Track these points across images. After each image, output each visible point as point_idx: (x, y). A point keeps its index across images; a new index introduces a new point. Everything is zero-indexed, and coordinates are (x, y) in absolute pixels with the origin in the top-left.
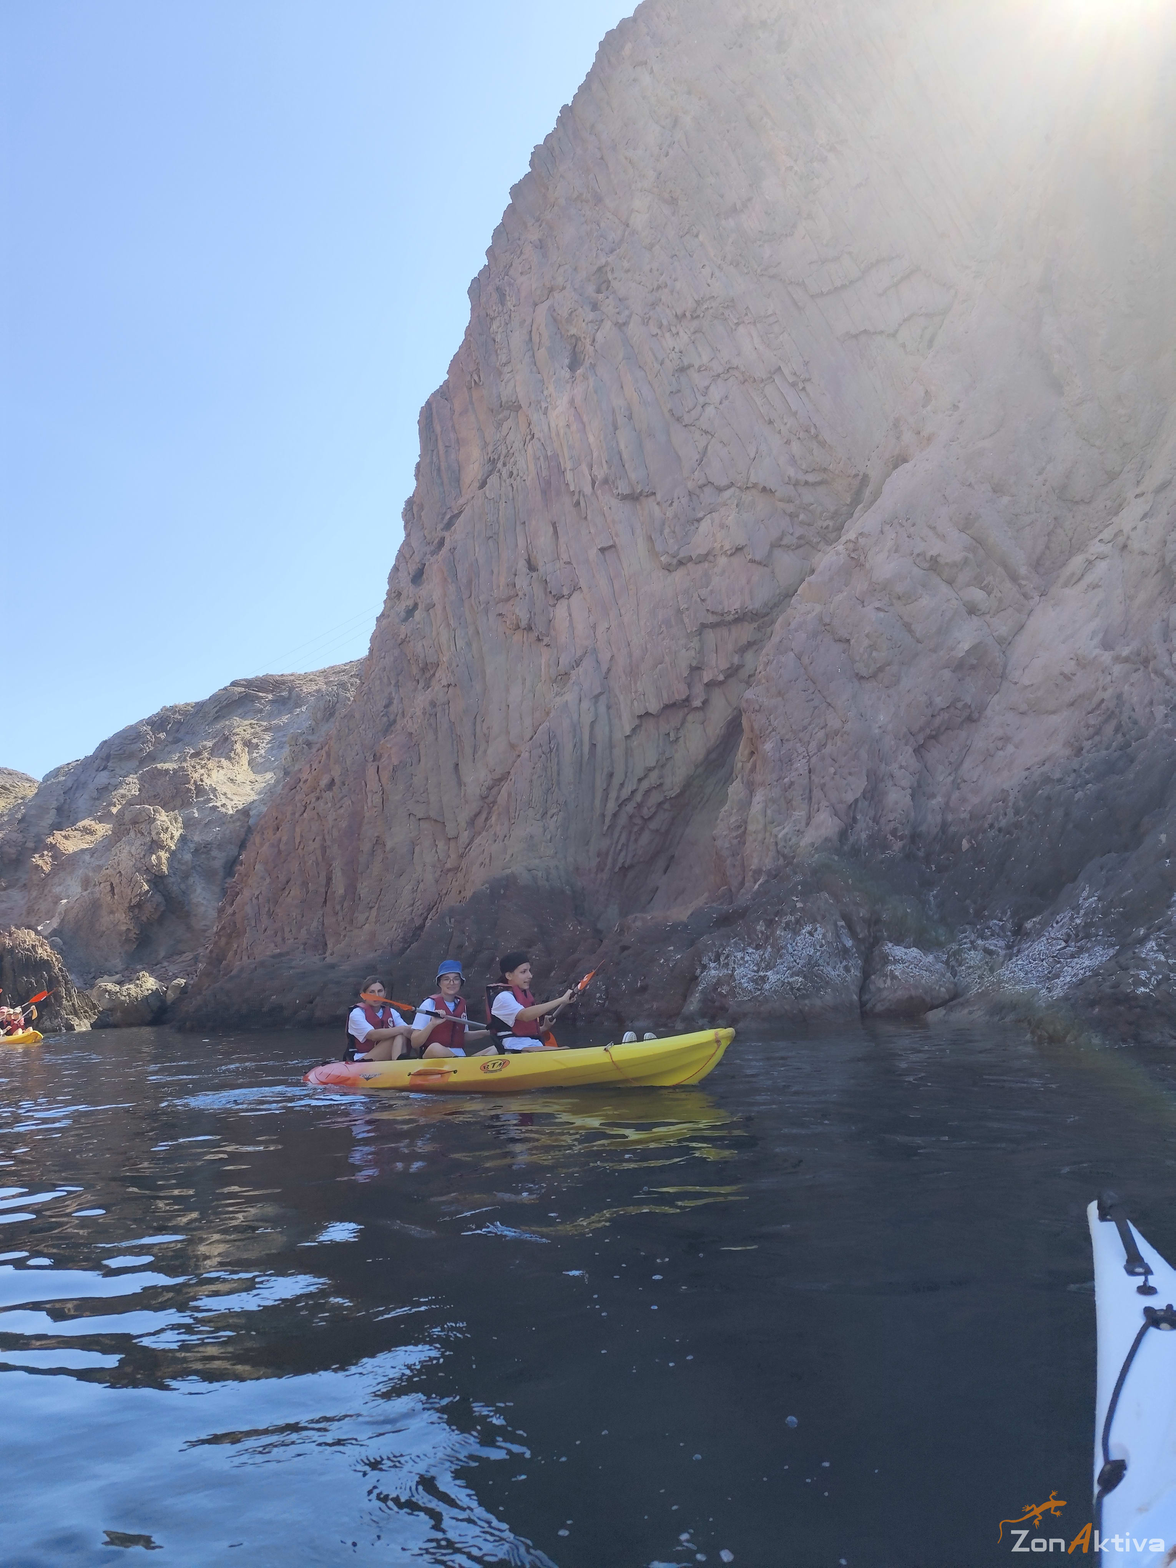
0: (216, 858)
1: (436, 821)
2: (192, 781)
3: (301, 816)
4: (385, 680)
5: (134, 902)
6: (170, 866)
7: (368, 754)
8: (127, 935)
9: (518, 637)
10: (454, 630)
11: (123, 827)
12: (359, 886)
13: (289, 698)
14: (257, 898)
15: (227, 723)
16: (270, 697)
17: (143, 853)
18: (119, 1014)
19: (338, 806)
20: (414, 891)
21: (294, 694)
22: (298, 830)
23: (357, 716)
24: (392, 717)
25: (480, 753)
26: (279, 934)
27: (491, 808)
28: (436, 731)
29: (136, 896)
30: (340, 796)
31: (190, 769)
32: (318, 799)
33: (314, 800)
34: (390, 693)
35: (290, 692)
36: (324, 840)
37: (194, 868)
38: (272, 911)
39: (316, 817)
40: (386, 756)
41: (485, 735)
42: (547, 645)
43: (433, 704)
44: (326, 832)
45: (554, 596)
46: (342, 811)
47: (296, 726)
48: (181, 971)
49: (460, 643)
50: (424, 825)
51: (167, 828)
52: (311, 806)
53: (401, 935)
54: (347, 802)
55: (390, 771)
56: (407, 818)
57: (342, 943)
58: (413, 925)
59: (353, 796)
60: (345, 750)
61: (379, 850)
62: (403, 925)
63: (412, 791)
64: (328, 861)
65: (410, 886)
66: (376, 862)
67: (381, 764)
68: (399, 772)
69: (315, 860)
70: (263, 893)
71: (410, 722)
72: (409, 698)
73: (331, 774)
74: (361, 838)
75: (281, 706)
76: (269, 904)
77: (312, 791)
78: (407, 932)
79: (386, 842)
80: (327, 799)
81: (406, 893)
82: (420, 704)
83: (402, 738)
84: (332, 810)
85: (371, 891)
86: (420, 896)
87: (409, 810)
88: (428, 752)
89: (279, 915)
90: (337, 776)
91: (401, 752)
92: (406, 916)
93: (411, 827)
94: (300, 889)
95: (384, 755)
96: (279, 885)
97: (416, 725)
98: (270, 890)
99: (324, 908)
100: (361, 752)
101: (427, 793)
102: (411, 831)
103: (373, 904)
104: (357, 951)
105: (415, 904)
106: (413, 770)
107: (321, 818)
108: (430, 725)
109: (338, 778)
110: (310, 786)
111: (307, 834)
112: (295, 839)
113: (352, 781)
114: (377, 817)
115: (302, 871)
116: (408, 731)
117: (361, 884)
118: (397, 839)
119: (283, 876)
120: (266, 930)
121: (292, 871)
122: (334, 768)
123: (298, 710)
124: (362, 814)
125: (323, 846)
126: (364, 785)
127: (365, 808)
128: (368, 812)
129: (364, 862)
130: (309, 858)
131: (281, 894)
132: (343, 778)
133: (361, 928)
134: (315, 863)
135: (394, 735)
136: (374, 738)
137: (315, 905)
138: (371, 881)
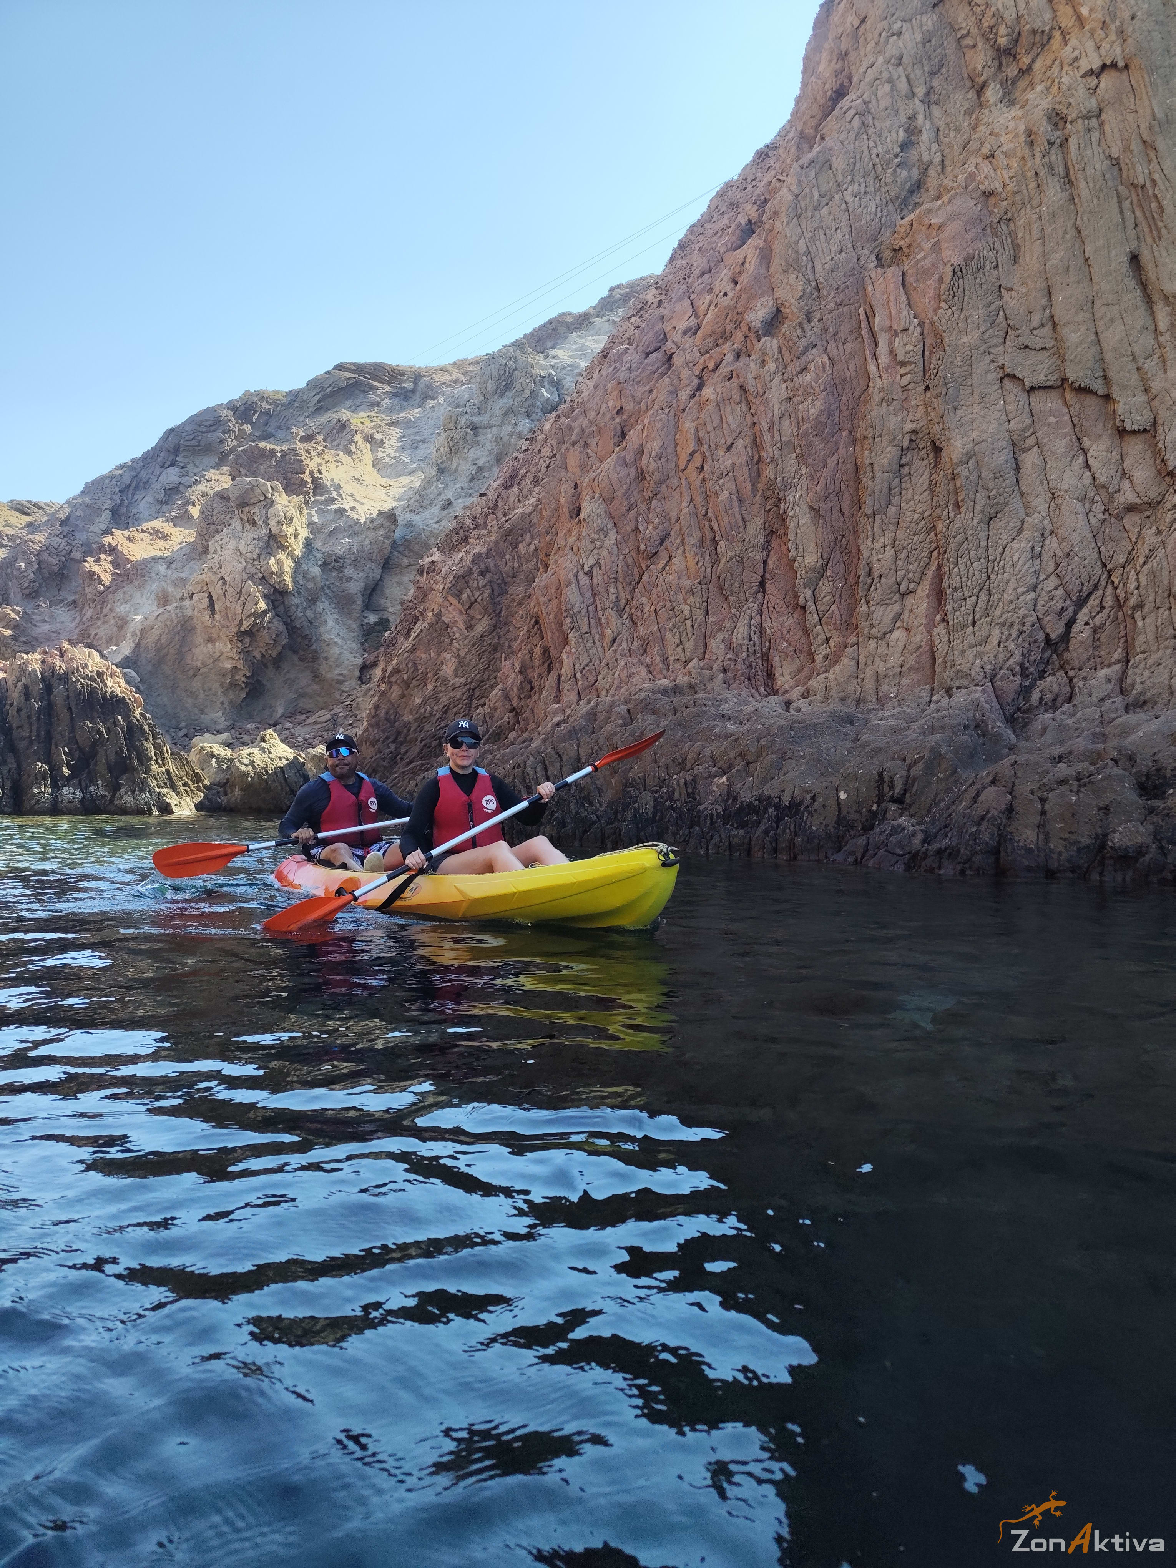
0: (351, 578)
1: (1082, 390)
2: (307, 472)
3: (693, 396)
4: (902, 85)
5: (246, 625)
6: (294, 581)
7: (866, 252)
8: (233, 676)
11: (212, 527)
12: (866, 546)
13: (413, 391)
14: (590, 574)
15: (334, 415)
16: (388, 388)
17: (257, 551)
18: (237, 792)
19: (794, 367)
20: (1037, 556)
21: (421, 385)
22: (688, 425)
23: (839, 163)
28: (1068, 181)
29: (249, 616)
30: (804, 342)
31: (304, 454)
32: (738, 356)
33: (730, 357)
35: (416, 381)
36: (756, 444)
37: (323, 588)
38: (623, 602)
39: (736, 395)
40: (927, 246)
43: (1057, 119)
44: (764, 424)
46: (808, 377)
48: (315, 737)
50: (1048, 403)
51: (292, 518)
52: (724, 370)
53: (1018, 656)
54: (817, 357)
55: (941, 280)
56: (996, 387)
57: (831, 671)
58: (1041, 636)
59: (832, 346)
60: (813, 239)
61: (918, 463)
62: (1015, 633)
63: (1004, 325)
64: (769, 493)
65: (1023, 545)
66: (911, 491)
67: (912, 267)
68: (968, 281)
69: (735, 491)
70: (602, 562)
71: (986, 168)
72: (958, 130)
73: (777, 295)
74: (865, 438)
75: (406, 399)
76: (620, 586)
77: (720, 342)
78: (1029, 651)
79: (948, 439)
80: (765, 354)
81: (1015, 558)
82: (1011, 125)
83: (967, 205)
84: (778, 378)
85: (903, 555)
86: (1051, 568)
87: (1003, 367)
88: (1048, 230)
89: (647, 609)
90: (793, 301)
91: (969, 236)
92: (1021, 612)
93: (1010, 408)
94: (696, 554)
95: (919, 245)
96: (643, 547)
97: (1004, 172)
98: (621, 558)
99: (760, 595)
100: (850, 245)
101: (1054, 326)
102: (1010, 417)
103: (912, 586)
104: (884, 688)
105: (1040, 586)
106: (1002, 277)
107: (750, 398)
108: (1051, 167)
109: (793, 307)
110: (714, 332)
111: (712, 434)
112: (679, 448)
113: (831, 312)
114: (911, 387)
115: (700, 517)
116: (982, 188)
117: (870, 540)
118: (975, 434)
119: (650, 527)
120: (614, 640)
121: (673, 515)
122: (785, 281)
123: (432, 403)
124: (863, 382)
125: (756, 460)
126: (863, 317)
127: (872, 368)
128: (880, 376)
129: (877, 489)
130: (717, 488)
131: (648, 567)
132: (806, 305)
133: (883, 637)
134: (734, 498)
135: (946, 198)
136: (879, 214)
137: (737, 590)
138: (900, 535)
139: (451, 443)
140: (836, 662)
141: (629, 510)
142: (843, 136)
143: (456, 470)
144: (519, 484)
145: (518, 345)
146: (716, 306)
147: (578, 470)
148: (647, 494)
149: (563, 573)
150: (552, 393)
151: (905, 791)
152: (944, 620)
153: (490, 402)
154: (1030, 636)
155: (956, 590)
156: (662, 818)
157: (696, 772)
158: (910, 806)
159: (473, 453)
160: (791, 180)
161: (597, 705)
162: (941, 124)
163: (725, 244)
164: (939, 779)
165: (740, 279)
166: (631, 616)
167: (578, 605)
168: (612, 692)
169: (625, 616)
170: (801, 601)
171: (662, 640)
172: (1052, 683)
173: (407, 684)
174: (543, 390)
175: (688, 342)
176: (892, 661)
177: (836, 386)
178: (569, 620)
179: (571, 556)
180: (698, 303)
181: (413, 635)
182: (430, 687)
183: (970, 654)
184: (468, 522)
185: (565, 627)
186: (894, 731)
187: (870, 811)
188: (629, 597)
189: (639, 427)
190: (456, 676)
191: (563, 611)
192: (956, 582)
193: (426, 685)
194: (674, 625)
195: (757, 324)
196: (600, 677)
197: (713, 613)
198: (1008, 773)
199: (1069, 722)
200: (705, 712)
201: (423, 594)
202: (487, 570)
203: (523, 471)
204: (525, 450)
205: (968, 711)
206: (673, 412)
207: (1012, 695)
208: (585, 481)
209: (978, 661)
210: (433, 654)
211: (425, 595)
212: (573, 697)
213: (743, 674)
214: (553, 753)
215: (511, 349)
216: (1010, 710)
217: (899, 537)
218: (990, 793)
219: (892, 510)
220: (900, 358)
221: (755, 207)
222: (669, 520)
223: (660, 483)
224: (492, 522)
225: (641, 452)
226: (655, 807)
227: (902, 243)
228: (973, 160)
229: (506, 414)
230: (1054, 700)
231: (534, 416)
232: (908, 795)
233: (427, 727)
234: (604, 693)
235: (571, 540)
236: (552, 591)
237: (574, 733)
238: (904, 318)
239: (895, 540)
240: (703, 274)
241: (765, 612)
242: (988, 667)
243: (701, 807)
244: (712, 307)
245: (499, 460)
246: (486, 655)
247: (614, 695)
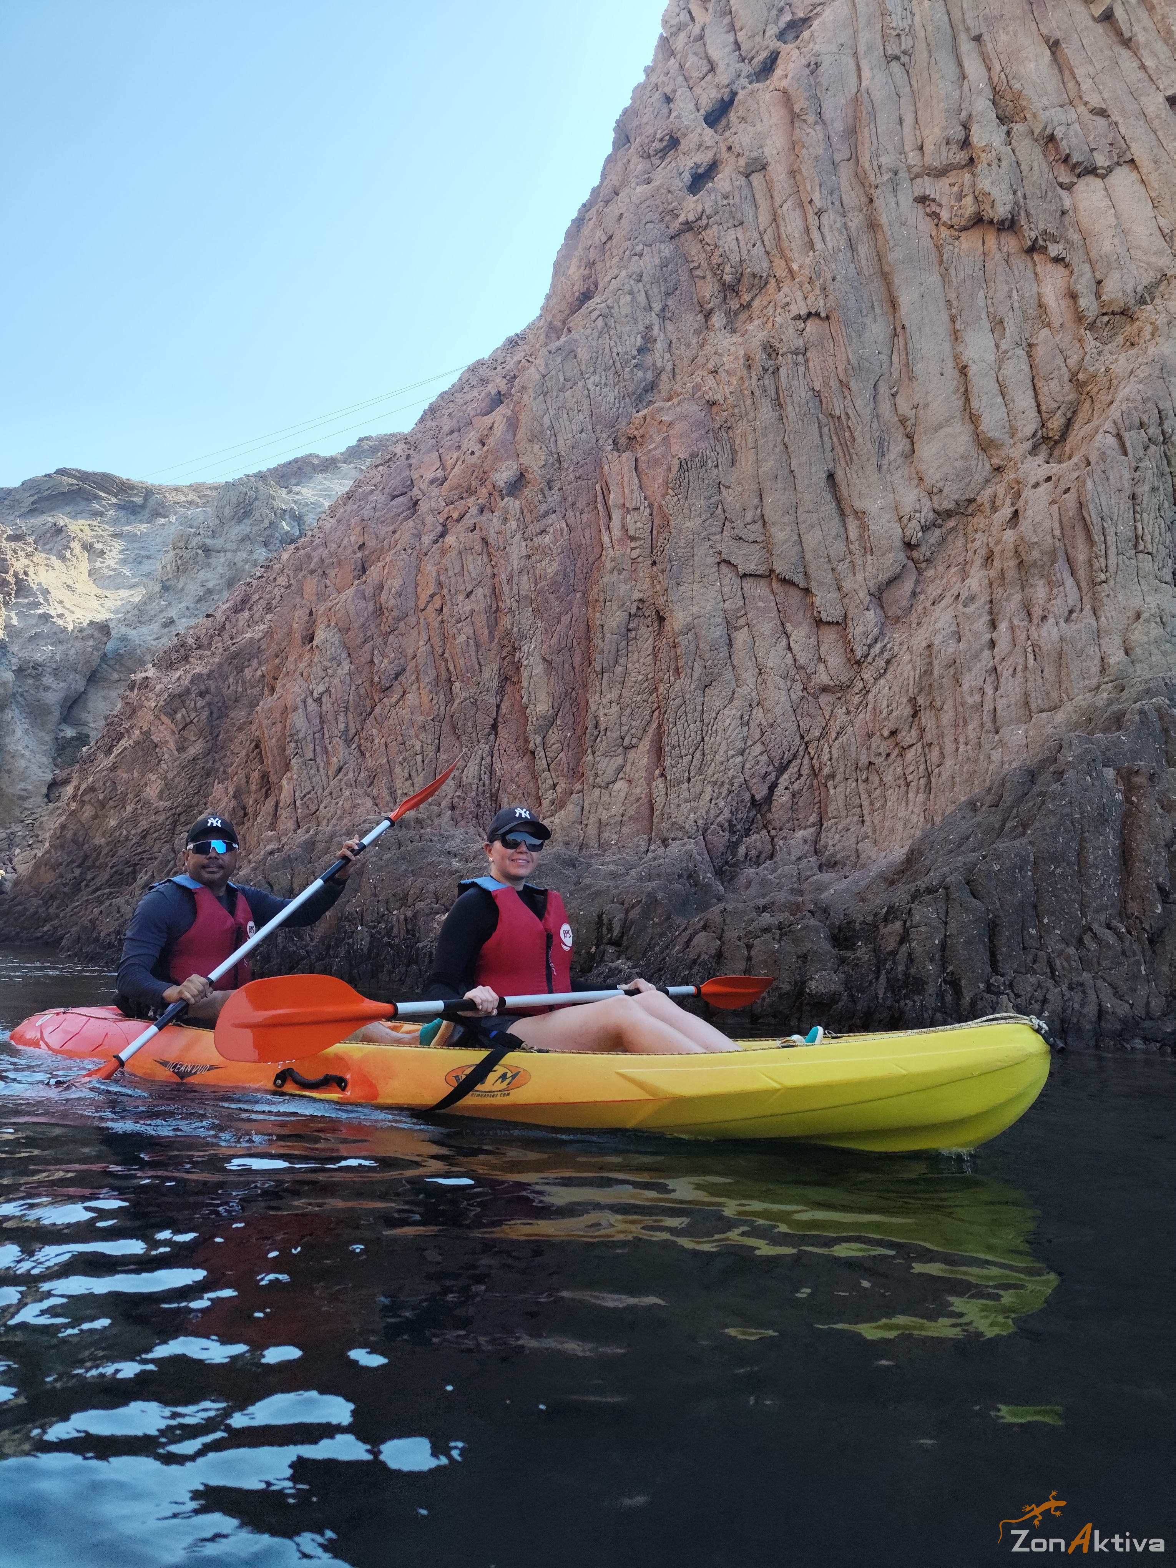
0: (49, 688)
1: (786, 582)
2: (11, 572)
3: (436, 541)
4: (642, 298)
7: (604, 435)
9: (970, 242)
10: (819, 214)
12: (594, 700)
13: (143, 507)
14: (319, 701)
16: (114, 500)
19: (534, 528)
20: (745, 723)
21: (152, 501)
22: (430, 568)
23: (583, 355)
24: (650, 375)
25: (892, 457)
26: (383, 781)
27: (920, 572)
28: (778, 404)
30: (544, 507)
31: (9, 553)
32: (482, 511)
33: (474, 510)
34: (649, 328)
35: (146, 498)
36: (495, 594)
38: (352, 731)
39: (478, 547)
40: (658, 438)
41: (903, 421)
42: (1057, 260)
43: (771, 350)
44: (504, 577)
45: (1073, 167)
46: (547, 539)
47: (159, 539)
49: (834, 240)
50: (758, 590)
52: (468, 521)
53: (727, 814)
54: (556, 523)
55: (669, 470)
56: (714, 570)
57: (557, 816)
58: (747, 796)
59: (570, 513)
60: (557, 416)
61: (644, 629)
62: (724, 792)
63: (722, 517)
64: (505, 641)
65: (733, 712)
66: (636, 654)
67: (644, 455)
68: (693, 474)
69: (472, 636)
70: (333, 691)
71: (710, 381)
72: (688, 345)
73: (521, 461)
74: (597, 601)
75: (134, 513)
76: (350, 716)
77: (465, 495)
78: (737, 810)
79: (671, 611)
80: (507, 512)
81: (726, 724)
82: (733, 348)
83: (693, 409)
84: (518, 536)
85: (628, 712)
86: (757, 736)
87: (720, 553)
88: (761, 442)
89: (377, 741)
90: (536, 468)
91: (694, 436)
92: (731, 773)
93: (725, 589)
94: (431, 692)
95: (651, 437)
96: (376, 679)
97: (726, 387)
98: (353, 688)
99: (492, 737)
100: (590, 427)
101: (764, 524)
102: (725, 597)
103: (635, 741)
104: (605, 835)
105: (747, 751)
106: (721, 475)
107: (491, 550)
108: (764, 390)
109: (536, 472)
110: (460, 485)
111: (453, 580)
112: (419, 589)
113: (570, 483)
114: (640, 560)
115: (437, 657)
116: (707, 397)
117: (598, 694)
118: (695, 609)
119: (386, 661)
120: (340, 769)
121: (410, 652)
122: (530, 449)
123: (162, 521)
124: (597, 550)
125: (494, 609)
126: (599, 492)
127: (606, 539)
128: (613, 547)
129: (606, 648)
130: (455, 631)
131: (380, 700)
132: (548, 473)
133: (606, 787)
134: (472, 642)
135: (675, 401)
136: (617, 405)
137: (469, 730)
138: (626, 693)
139: (179, 562)
140: (562, 807)
141: (365, 642)
142: (588, 332)
143: (182, 589)
144: (250, 609)
145: (261, 476)
146: (463, 461)
147: (314, 598)
148: (385, 628)
149: (290, 697)
150: (292, 527)
151: (623, 934)
152: (662, 775)
153: (226, 527)
154: (738, 795)
155: (674, 748)
156: (378, 955)
157: (417, 908)
158: (627, 948)
159: (202, 575)
160: (539, 362)
161: (317, 834)
162: (674, 338)
163: (475, 409)
164: (654, 924)
165: (488, 442)
166: (359, 746)
167: (303, 731)
168: (334, 821)
169: (353, 746)
170: (531, 746)
171: (391, 773)
172: (756, 840)
173: (103, 805)
174: (284, 523)
175: (434, 491)
176: (614, 810)
177: (572, 551)
178: (292, 745)
179: (300, 680)
180: (446, 457)
181: (115, 752)
182: (129, 809)
183: (685, 808)
184: (191, 641)
185: (288, 752)
186: (614, 876)
187: (589, 953)
188: (359, 728)
189: (380, 564)
190: (161, 799)
191: (287, 736)
192: (674, 741)
193: (124, 806)
194: (404, 759)
195: (501, 484)
196: (322, 806)
197: (445, 751)
198: (718, 919)
199: (771, 877)
200: (431, 848)
201: (132, 710)
202: (208, 691)
203: (256, 597)
204: (260, 577)
205: (682, 861)
206: (415, 554)
207: (721, 849)
208: (322, 609)
209: (692, 815)
210: (136, 774)
211: (134, 711)
212: (291, 825)
213: (471, 812)
214: (263, 882)
215: (253, 480)
216: (718, 862)
217: (624, 695)
218: (702, 938)
219: (619, 669)
220: (631, 533)
221: (505, 381)
222: (406, 656)
223: (399, 619)
224: (217, 644)
225: (381, 588)
226: (371, 943)
227: (636, 432)
228: (699, 373)
229: (243, 540)
230: (758, 857)
231: (271, 547)
232: (625, 938)
233: (121, 852)
234: (325, 822)
235: (302, 665)
236: (277, 715)
237: (288, 861)
238: (635, 498)
239: (620, 697)
240: (452, 432)
241: (496, 754)
242: (700, 822)
243: (420, 945)
244: (459, 463)
245: (230, 584)
246: (197, 779)
247: (335, 825)
